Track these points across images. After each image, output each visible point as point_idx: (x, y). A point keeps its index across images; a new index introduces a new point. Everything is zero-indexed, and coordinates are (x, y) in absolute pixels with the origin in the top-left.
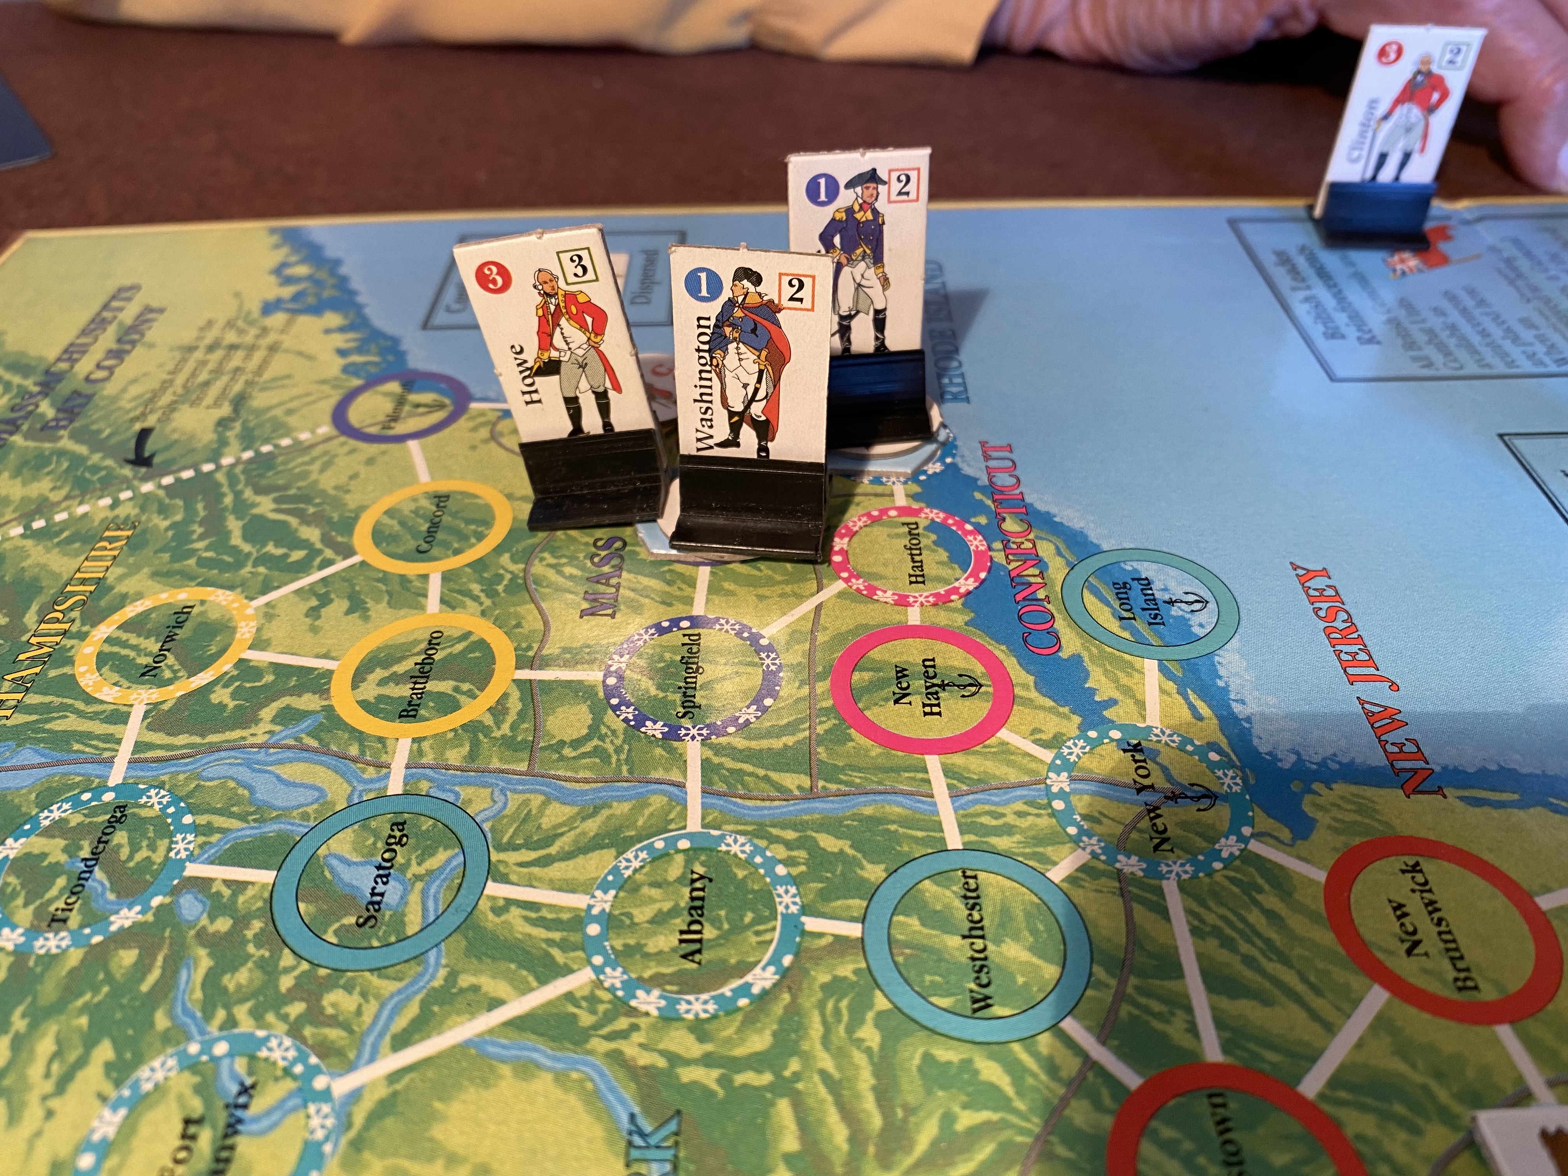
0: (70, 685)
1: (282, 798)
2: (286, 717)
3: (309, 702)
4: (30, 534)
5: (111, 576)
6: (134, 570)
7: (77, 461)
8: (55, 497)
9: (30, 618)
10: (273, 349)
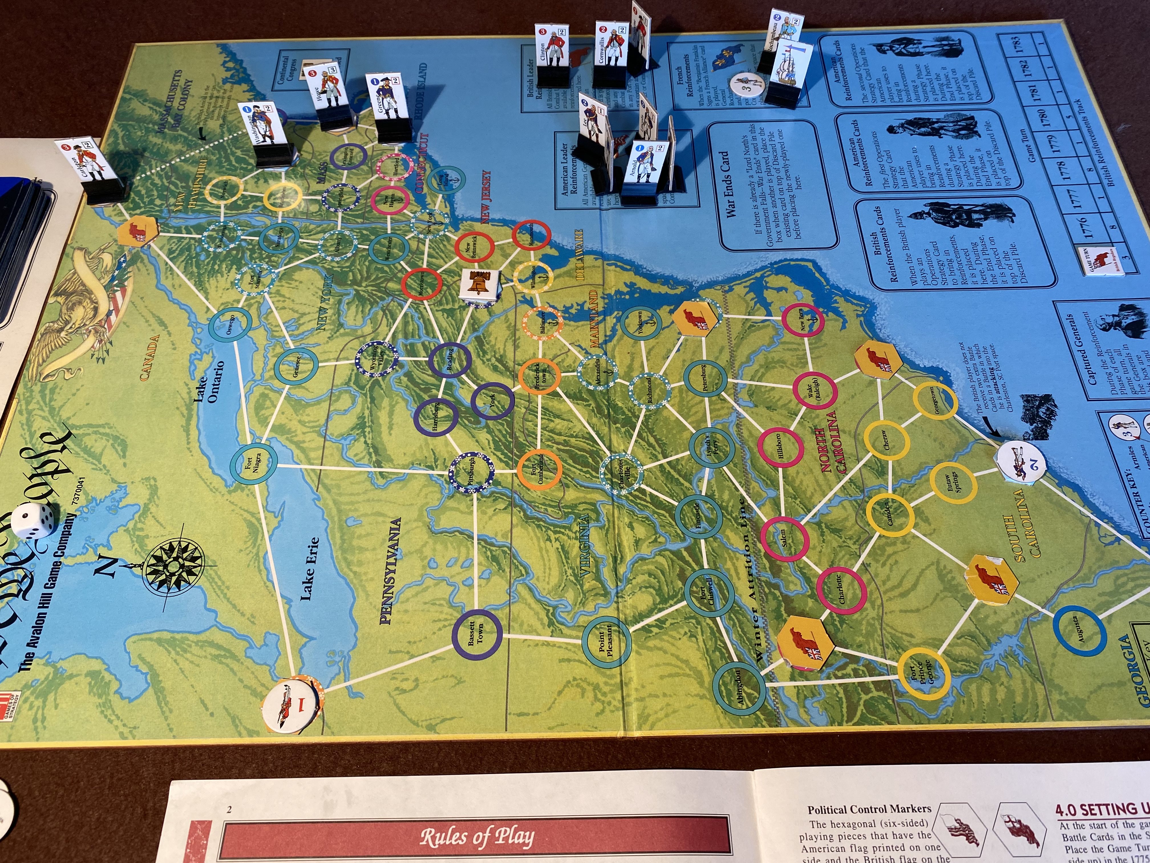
0: (205, 200)
1: (257, 224)
2: (255, 207)
3: (259, 204)
4: (181, 161)
5: (206, 172)
6: (211, 172)
7: (186, 139)
8: (184, 149)
9: (190, 184)
10: (229, 98)
